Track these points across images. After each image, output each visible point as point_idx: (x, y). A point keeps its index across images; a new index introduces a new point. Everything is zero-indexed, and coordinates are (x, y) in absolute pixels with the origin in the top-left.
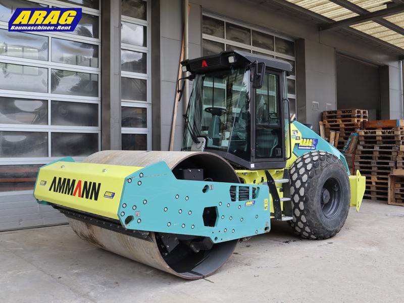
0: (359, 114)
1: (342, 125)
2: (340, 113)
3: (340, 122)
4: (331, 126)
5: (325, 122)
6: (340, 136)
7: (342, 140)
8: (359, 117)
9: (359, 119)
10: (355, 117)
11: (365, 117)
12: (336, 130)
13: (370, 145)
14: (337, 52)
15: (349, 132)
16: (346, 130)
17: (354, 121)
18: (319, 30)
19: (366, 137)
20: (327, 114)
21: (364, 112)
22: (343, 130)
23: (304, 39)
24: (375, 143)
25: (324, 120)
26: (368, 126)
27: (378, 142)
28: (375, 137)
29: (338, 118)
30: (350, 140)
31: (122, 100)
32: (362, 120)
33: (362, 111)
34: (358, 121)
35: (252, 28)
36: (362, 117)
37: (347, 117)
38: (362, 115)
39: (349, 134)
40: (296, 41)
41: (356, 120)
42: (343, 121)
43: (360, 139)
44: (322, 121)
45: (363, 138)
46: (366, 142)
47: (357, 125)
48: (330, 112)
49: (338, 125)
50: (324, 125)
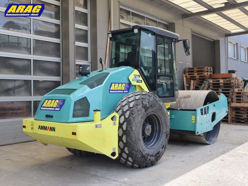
0: (208, 70)
1: (197, 77)
2: (196, 69)
3: (196, 74)
4: (190, 77)
5: (187, 75)
6: (196, 84)
7: (197, 85)
8: (207, 71)
9: (207, 73)
10: (205, 72)
11: (211, 72)
12: (194, 80)
13: (216, 89)
14: (192, 32)
15: (203, 81)
16: (200, 79)
17: (205, 74)
18: (183, 18)
19: (213, 84)
20: (188, 70)
21: (210, 69)
22: (198, 79)
23: (174, 23)
24: (219, 87)
25: (186, 74)
26: (213, 77)
27: (221, 87)
28: (219, 84)
29: (195, 72)
30: (203, 85)
31: (76, 60)
32: (209, 73)
33: (209, 68)
34: (207, 74)
35: (145, 16)
36: (209, 71)
37: (200, 71)
38: (209, 70)
39: (203, 82)
40: (169, 24)
41: (206, 73)
42: (198, 74)
43: (210, 85)
44: (185, 74)
45: (212, 84)
46: (214, 87)
47: (207, 76)
48: (189, 69)
49: (195, 77)
50: (186, 77)
